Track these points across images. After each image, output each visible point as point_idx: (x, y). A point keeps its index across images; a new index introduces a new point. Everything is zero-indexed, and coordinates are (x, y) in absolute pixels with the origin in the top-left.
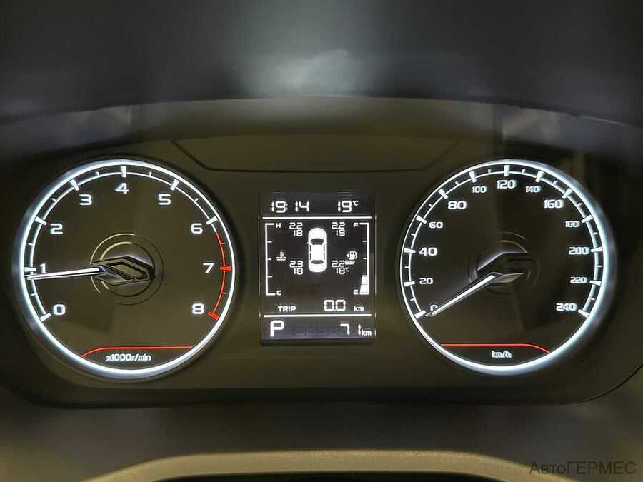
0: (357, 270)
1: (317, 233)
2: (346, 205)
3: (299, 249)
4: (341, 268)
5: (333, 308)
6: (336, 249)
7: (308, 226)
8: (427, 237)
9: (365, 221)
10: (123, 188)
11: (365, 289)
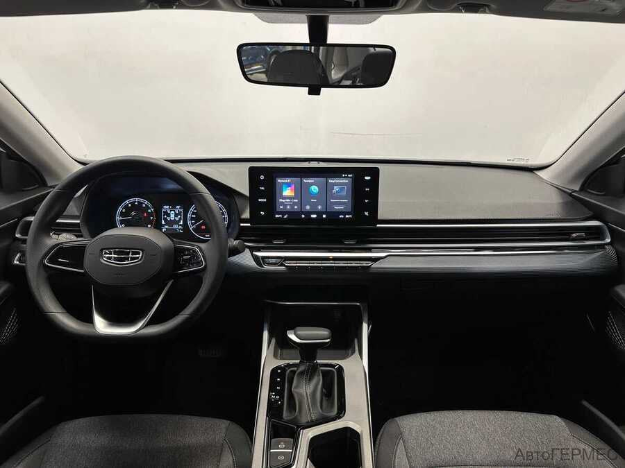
0: (180, 219)
1: (173, 212)
2: (178, 207)
3: (169, 215)
4: (177, 219)
5: (175, 226)
6: (176, 215)
7: (171, 211)
8: (193, 213)
9: (182, 210)
10: (130, 205)
11: (181, 223)
